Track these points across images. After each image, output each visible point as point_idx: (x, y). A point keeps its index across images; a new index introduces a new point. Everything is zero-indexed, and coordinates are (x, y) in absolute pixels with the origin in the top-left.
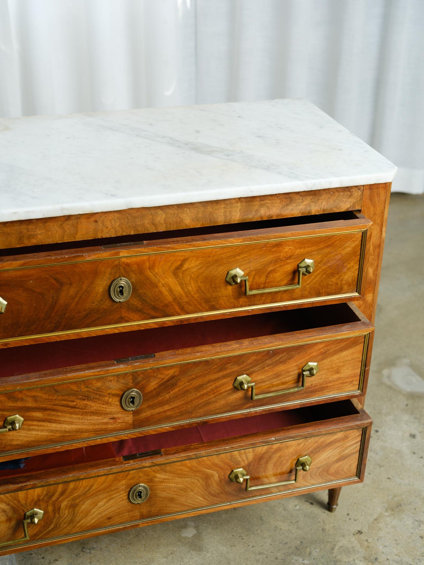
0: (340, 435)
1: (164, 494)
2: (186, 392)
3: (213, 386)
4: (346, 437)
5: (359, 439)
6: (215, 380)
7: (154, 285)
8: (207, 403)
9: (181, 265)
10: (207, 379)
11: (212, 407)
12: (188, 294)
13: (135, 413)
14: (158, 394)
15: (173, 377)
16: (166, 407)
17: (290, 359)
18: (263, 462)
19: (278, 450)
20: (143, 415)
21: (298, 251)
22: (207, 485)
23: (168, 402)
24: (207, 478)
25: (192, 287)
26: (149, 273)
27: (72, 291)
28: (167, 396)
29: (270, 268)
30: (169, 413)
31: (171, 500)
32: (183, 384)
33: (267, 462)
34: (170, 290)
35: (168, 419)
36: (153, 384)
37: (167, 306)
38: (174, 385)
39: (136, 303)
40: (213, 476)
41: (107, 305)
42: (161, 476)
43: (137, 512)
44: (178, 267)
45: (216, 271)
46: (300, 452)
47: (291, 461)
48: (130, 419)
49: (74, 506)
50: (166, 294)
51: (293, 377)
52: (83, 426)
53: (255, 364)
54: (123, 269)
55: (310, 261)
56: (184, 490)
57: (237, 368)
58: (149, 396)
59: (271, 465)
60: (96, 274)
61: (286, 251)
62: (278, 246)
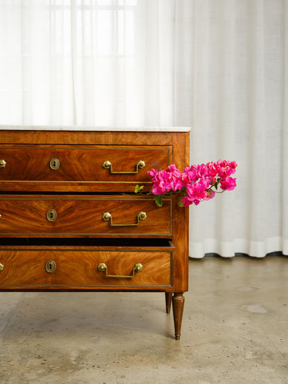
1: (63, 271)
2: (78, 217)
3: (92, 216)
4: (161, 257)
5: (169, 259)
6: (92, 213)
7: (70, 164)
8: (89, 226)
9: (82, 156)
10: (88, 211)
11: (91, 228)
12: (85, 171)
13: (53, 223)
14: (64, 216)
15: (72, 207)
16: (68, 224)
17: (131, 207)
18: (115, 262)
19: (122, 256)
20: (59, 225)
21: (137, 156)
22: (86, 270)
23: (69, 221)
24: (86, 265)
25: (87, 167)
26: (67, 157)
27: (34, 161)
28: (69, 217)
29: (123, 163)
30: (70, 227)
31: (67, 275)
32: (76, 212)
33: (118, 263)
34: (77, 168)
35: (69, 231)
36: (62, 209)
37: (75, 175)
38: (72, 212)
39: (61, 172)
40: (89, 265)
41: (49, 169)
42: (62, 258)
43: (50, 279)
44: (80, 157)
45: (98, 161)
46: (136, 261)
47: (131, 265)
48: (51, 227)
49: (17, 267)
50: (75, 169)
51: (133, 219)
52: (28, 226)
53: (113, 207)
54: (56, 155)
55: (143, 163)
56: (75, 270)
57: (103, 208)
58: (59, 215)
59: (120, 265)
60: (44, 155)
61: (131, 155)
62: (127, 152)
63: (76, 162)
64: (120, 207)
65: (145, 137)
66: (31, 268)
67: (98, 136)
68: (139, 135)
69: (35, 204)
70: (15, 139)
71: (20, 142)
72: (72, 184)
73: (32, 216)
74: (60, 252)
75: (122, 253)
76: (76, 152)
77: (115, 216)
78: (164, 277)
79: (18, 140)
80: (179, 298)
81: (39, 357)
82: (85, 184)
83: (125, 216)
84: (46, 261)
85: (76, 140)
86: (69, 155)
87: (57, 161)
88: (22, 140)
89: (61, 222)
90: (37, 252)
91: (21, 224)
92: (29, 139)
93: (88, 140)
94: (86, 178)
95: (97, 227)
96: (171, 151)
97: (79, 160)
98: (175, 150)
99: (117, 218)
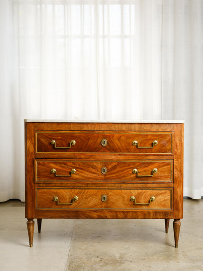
0: (163, 191)
1: (111, 201)
2: (119, 171)
3: (126, 171)
4: (165, 193)
5: (170, 194)
7: (113, 143)
8: (125, 176)
10: (124, 168)
11: (126, 178)
12: (122, 146)
13: (105, 175)
14: (111, 171)
15: (115, 166)
16: (114, 175)
17: (149, 166)
18: (140, 195)
19: (145, 192)
20: (108, 176)
21: (153, 138)
22: (124, 200)
23: (114, 173)
24: (124, 197)
25: (123, 145)
26: (111, 139)
27: (92, 141)
28: (114, 171)
29: (145, 142)
30: (114, 177)
31: (113, 203)
32: (118, 169)
33: (141, 196)
34: (117, 145)
36: (110, 167)
37: (116, 149)
38: (116, 168)
39: (108, 147)
41: (101, 146)
42: (110, 193)
43: (103, 205)
44: (120, 138)
45: (130, 141)
46: (151, 195)
47: (149, 197)
48: (103, 177)
49: (86, 198)
50: (116, 145)
51: (150, 172)
52: (91, 176)
53: (139, 166)
54: (105, 137)
55: (156, 141)
56: (117, 200)
57: (133, 166)
58: (109, 171)
59: (143, 197)
60: (98, 137)
61: (149, 137)
62: (147, 135)
63: (117, 141)
64: (142, 166)
65: (158, 126)
66: (94, 199)
67: (130, 126)
68: (154, 125)
69: (95, 164)
70: (81, 128)
71: (84, 129)
72: (114, 155)
73: (93, 171)
74: (109, 190)
75: (144, 191)
76: (117, 135)
77: (140, 171)
78: (167, 204)
79: (83, 128)
80: (178, 222)
81: (97, 257)
82: (122, 155)
83: (145, 171)
84: (102, 195)
85: (117, 128)
86: (113, 137)
87: (105, 141)
88: (85, 128)
89: (110, 174)
90: (97, 190)
91: (86, 176)
92: (89, 128)
93: (124, 128)
94: (123, 151)
95: (129, 177)
96: (173, 134)
97: (119, 140)
98: (176, 134)
99: (141, 172)
